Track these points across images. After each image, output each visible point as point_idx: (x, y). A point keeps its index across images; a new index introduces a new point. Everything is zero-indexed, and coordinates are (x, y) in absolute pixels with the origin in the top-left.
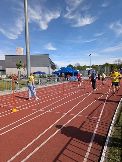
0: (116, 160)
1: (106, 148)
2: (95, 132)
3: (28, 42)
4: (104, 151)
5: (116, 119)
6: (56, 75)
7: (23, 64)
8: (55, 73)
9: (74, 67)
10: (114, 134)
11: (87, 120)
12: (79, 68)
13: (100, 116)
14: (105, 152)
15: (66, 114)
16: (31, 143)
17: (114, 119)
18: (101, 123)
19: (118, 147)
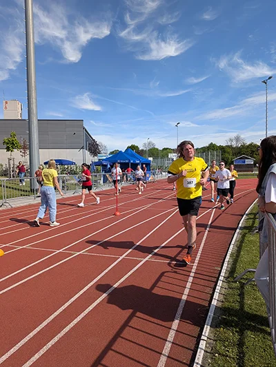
0: (227, 356)
1: (207, 330)
2: (184, 297)
3: (33, 89)
4: (203, 337)
5: (230, 266)
6: (100, 168)
7: (19, 140)
8: (99, 163)
9: (142, 150)
10: (225, 299)
11: (169, 269)
12: (153, 152)
13: (196, 261)
14: (206, 339)
15: (121, 258)
16: (38, 329)
17: (225, 265)
18: (198, 276)
19: (233, 326)
